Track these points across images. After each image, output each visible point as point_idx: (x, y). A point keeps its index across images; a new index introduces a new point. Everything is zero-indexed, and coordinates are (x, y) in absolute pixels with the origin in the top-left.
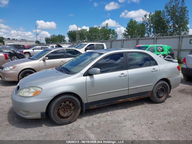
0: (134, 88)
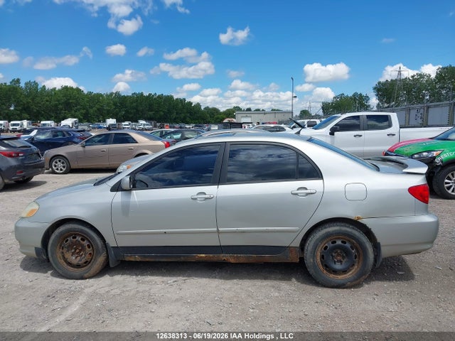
0: (235, 232)
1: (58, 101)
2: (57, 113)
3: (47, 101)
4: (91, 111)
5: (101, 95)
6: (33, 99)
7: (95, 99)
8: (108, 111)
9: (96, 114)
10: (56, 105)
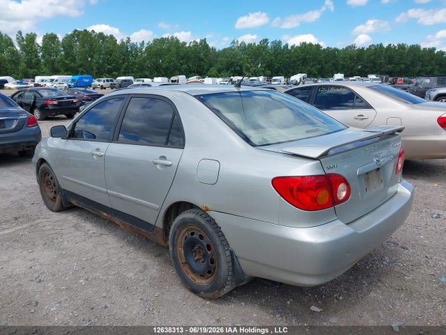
0: (117, 197)
1: (297, 57)
2: (294, 69)
3: (287, 58)
4: (326, 66)
5: (337, 50)
6: (276, 57)
7: (332, 54)
8: (343, 65)
9: (330, 69)
10: (295, 61)
